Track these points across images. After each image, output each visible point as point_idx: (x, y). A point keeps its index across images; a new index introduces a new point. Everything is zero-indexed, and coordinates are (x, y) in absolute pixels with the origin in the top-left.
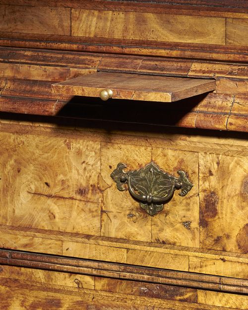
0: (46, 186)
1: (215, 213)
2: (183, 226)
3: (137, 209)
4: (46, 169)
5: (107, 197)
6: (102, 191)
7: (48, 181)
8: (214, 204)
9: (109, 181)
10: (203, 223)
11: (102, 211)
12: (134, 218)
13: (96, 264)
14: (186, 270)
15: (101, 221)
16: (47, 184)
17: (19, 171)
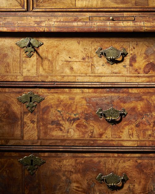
0: (69, 58)
1: (135, 61)
2: (123, 67)
3: (106, 63)
4: (69, 52)
5: (94, 60)
6: (92, 58)
7: (70, 56)
8: (135, 58)
9: (95, 54)
10: (131, 65)
11: (92, 65)
12: (104, 66)
13: (90, 83)
14: (124, 82)
15: (92, 68)
16: (70, 57)
17: (58, 54)
